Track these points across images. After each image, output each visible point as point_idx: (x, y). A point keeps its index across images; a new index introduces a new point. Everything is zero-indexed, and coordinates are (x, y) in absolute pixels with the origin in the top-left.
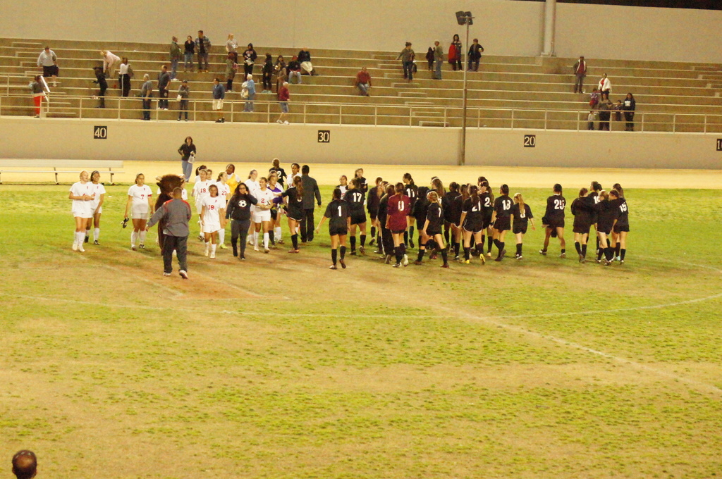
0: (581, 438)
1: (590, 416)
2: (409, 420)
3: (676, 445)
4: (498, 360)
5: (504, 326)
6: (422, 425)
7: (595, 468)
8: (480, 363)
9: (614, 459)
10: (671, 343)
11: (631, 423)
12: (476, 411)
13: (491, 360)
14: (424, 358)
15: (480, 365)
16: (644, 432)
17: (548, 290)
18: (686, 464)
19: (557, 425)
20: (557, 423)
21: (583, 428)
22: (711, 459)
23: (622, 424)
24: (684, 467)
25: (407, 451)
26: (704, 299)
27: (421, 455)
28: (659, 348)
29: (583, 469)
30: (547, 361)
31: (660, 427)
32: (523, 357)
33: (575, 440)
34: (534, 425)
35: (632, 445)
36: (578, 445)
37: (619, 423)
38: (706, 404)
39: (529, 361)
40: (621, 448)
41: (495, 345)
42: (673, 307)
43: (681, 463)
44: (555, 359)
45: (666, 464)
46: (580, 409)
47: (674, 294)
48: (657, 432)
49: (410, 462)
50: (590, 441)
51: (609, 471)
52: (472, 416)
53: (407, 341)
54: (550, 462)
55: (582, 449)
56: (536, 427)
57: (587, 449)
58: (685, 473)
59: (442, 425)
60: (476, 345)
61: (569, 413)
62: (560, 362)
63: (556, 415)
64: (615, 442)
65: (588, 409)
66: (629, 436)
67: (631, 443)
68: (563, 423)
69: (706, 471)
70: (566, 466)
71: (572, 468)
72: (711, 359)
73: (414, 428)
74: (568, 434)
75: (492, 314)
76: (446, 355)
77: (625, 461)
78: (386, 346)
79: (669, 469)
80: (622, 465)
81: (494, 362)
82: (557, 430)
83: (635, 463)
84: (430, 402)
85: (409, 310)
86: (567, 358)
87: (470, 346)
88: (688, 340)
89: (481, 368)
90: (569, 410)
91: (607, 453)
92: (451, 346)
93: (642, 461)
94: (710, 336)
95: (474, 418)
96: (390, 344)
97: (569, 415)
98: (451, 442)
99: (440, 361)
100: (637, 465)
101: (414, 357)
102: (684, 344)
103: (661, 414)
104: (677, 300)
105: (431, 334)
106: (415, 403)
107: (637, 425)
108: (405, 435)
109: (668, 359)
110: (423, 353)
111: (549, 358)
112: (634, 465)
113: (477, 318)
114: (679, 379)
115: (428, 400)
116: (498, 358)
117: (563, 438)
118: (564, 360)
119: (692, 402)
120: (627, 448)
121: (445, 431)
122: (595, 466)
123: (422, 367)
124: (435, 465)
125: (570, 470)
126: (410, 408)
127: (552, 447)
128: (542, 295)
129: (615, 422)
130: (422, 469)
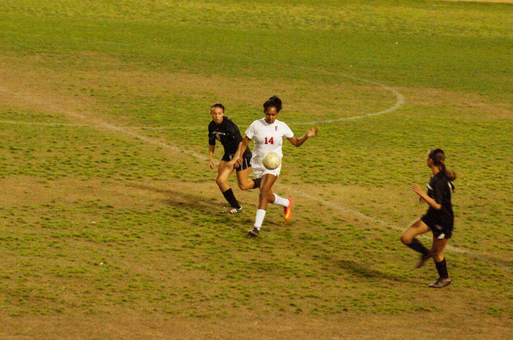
0: (207, 265)
1: (220, 239)
2: (20, 238)
3: (309, 276)
4: (130, 175)
5: (142, 138)
6: (34, 244)
7: (216, 299)
8: (109, 177)
9: (239, 289)
10: (319, 163)
11: (264, 249)
12: (97, 231)
13: (122, 175)
14: (49, 169)
15: (110, 180)
16: (277, 260)
17: (196, 100)
18: (316, 297)
19: (183, 249)
20: (184, 247)
21: (211, 253)
22: (346, 293)
23: (255, 250)
24: (314, 300)
25: (12, 273)
26: (362, 117)
27: (27, 278)
28: (307, 169)
29: (204, 298)
30: (182, 178)
31: (295, 254)
32: (157, 172)
33: (200, 266)
34: (157, 248)
35: (261, 275)
36: (202, 272)
37: (251, 250)
38: (348, 232)
39: (164, 177)
40: (249, 277)
41: (128, 158)
42: (329, 124)
43: (312, 296)
44: (192, 176)
45: (295, 297)
46: (211, 233)
47: (331, 110)
48: (291, 260)
49: (13, 286)
50: (217, 268)
51: (232, 302)
52: (91, 236)
53: (33, 150)
54: (169, 290)
55: (206, 276)
56: (160, 250)
57: (212, 277)
58: (314, 307)
59: (56, 245)
60: (108, 158)
61: (198, 236)
62: (197, 179)
63: (184, 238)
64: (244, 269)
65: (218, 233)
66: (261, 264)
67: (261, 272)
68: (190, 247)
69: (338, 306)
70: (186, 295)
71: (191, 298)
72: (361, 182)
73: (24, 248)
74: (194, 259)
75: (130, 124)
76: (73, 167)
77: (252, 292)
78: (8, 155)
79: (298, 302)
80: (247, 296)
81: (125, 177)
82: (181, 255)
83: (262, 294)
84: (47, 219)
85: (41, 117)
86: (205, 176)
87: (102, 158)
88: (340, 161)
89: (109, 183)
90: (199, 233)
91: (233, 282)
92: (80, 158)
93: (270, 292)
94: (363, 158)
95: (94, 239)
96: (13, 152)
97: (198, 239)
98: (63, 264)
99: (65, 174)
100: (263, 297)
101: (38, 168)
102: (333, 165)
103: (298, 241)
104: (333, 116)
105: (60, 144)
106: (30, 219)
107: (270, 252)
108: (13, 255)
109: (315, 180)
110: (47, 164)
111: (185, 175)
112: (260, 296)
113: (114, 127)
114: (324, 202)
115: (45, 217)
116: (130, 173)
117: (188, 263)
118: (202, 178)
119: (334, 229)
120: (256, 278)
121: (59, 251)
122: (217, 296)
123: (44, 179)
124: (41, 290)
125: (189, 300)
126: (24, 225)
127: (174, 273)
128: (189, 106)
129: (247, 248)
130: (25, 294)
